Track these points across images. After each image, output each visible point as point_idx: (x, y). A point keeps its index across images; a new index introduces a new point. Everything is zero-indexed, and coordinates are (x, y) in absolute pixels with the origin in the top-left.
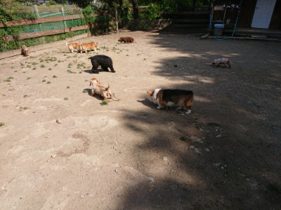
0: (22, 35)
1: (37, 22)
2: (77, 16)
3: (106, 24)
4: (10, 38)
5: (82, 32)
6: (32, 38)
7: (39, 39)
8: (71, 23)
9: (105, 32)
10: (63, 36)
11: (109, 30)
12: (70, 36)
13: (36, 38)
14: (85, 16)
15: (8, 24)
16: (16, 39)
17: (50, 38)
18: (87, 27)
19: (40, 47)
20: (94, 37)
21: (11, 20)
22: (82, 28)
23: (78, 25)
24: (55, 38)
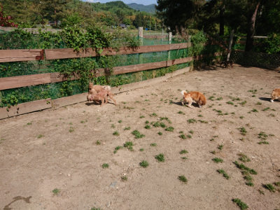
0: (116, 70)
1: (139, 51)
2: (184, 45)
3: (211, 55)
4: (101, 73)
6: (127, 74)
7: (136, 74)
8: (176, 54)
9: (208, 65)
10: (163, 71)
11: (213, 64)
12: (171, 71)
13: (133, 73)
14: (193, 45)
15: (102, 52)
16: (108, 73)
17: (148, 73)
18: (191, 59)
19: (135, 85)
20: (197, 73)
21: (107, 46)
22: (185, 60)
23: (182, 57)
24: (154, 73)
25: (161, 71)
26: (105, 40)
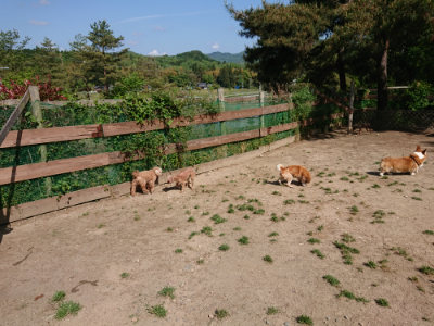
0: (191, 145)
1: (220, 118)
2: (283, 107)
3: (326, 118)
4: (171, 149)
5: (287, 133)
6: (205, 149)
7: (218, 149)
8: (273, 119)
9: (323, 131)
10: (256, 143)
11: (330, 130)
12: (267, 143)
13: (213, 147)
14: (296, 106)
15: (172, 123)
16: (180, 149)
17: (235, 147)
18: (296, 125)
19: (217, 164)
20: (306, 143)
21: (178, 115)
22: (287, 127)
23: (282, 123)
24: (243, 147)
25: (253, 143)
26: (174, 108)
